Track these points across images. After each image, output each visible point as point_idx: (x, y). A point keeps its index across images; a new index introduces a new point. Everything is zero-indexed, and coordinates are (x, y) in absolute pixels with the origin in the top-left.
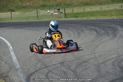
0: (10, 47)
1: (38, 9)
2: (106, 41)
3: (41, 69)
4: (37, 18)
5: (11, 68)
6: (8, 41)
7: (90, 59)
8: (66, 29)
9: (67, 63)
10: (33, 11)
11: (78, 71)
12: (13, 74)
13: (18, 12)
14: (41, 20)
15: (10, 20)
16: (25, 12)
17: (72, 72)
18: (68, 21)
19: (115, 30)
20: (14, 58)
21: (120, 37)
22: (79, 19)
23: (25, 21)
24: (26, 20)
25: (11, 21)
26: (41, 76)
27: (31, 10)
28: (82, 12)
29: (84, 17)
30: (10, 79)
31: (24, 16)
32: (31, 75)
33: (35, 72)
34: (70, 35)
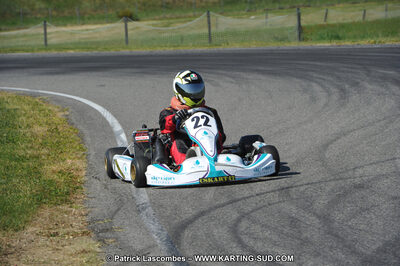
0: (119, 133)
1: (211, 13)
3: (216, 207)
4: (207, 41)
5: (120, 203)
6: (115, 116)
7: (378, 177)
9: (302, 189)
10: (195, 16)
11: (338, 216)
12: (127, 222)
13: (148, 20)
14: (221, 48)
15: (123, 48)
16: (171, 21)
17: (317, 221)
18: (307, 50)
22: (347, 44)
23: (170, 50)
24: (172, 49)
25: (126, 51)
26: (215, 231)
27: (191, 14)
28: (356, 20)
29: (363, 38)
30: (117, 239)
31: (166, 35)
32: (184, 226)
33: (196, 217)
34: (314, 99)
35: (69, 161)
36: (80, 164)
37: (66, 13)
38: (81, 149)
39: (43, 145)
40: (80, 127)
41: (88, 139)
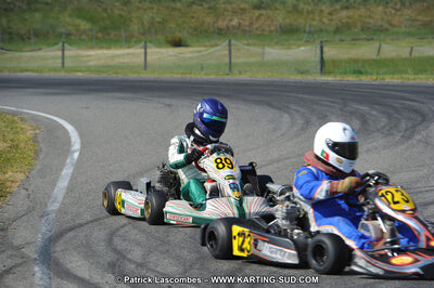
0: (74, 151)
4: (227, 71)
5: (30, 211)
8: (279, 109)
15: (140, 73)
19: (424, 120)
20: (63, 183)
21: (420, 141)
26: (96, 233)
30: (4, 237)
32: (71, 229)
33: (88, 223)
34: (275, 130)
35: (10, 173)
36: (20, 176)
37: (112, 36)
38: (29, 164)
40: (42, 146)
41: (42, 156)
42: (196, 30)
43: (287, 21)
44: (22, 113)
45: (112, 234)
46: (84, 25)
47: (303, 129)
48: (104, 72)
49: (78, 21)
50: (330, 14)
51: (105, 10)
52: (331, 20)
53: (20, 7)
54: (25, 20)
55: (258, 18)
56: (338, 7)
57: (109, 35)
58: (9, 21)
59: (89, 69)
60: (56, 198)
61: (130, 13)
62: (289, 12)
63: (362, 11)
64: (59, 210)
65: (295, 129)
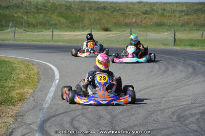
0: (56, 80)
2: (196, 83)
3: (73, 111)
11: (120, 116)
17: (109, 118)
26: (65, 119)
27: (138, 29)
30: (23, 119)
32: (54, 116)
33: (63, 113)
34: (151, 71)
35: (26, 89)
36: (31, 91)
37: (76, 26)
38: (35, 85)
39: (20, 83)
40: (41, 76)
41: (41, 81)
42: (115, 23)
43: (159, 20)
44: (33, 61)
45: (73, 119)
46: (63, 20)
47: (164, 71)
48: (71, 42)
49: (60, 18)
50: (179, 17)
51: (73, 13)
52: (180, 20)
53: (33, 11)
54: (35, 17)
55: (145, 18)
56: (183, 14)
57: (74, 25)
58: (28, 18)
59: (65, 41)
60: (47, 102)
61: (84, 15)
62: (159, 16)
63: (195, 16)
64: (49, 107)
65: (161, 71)
